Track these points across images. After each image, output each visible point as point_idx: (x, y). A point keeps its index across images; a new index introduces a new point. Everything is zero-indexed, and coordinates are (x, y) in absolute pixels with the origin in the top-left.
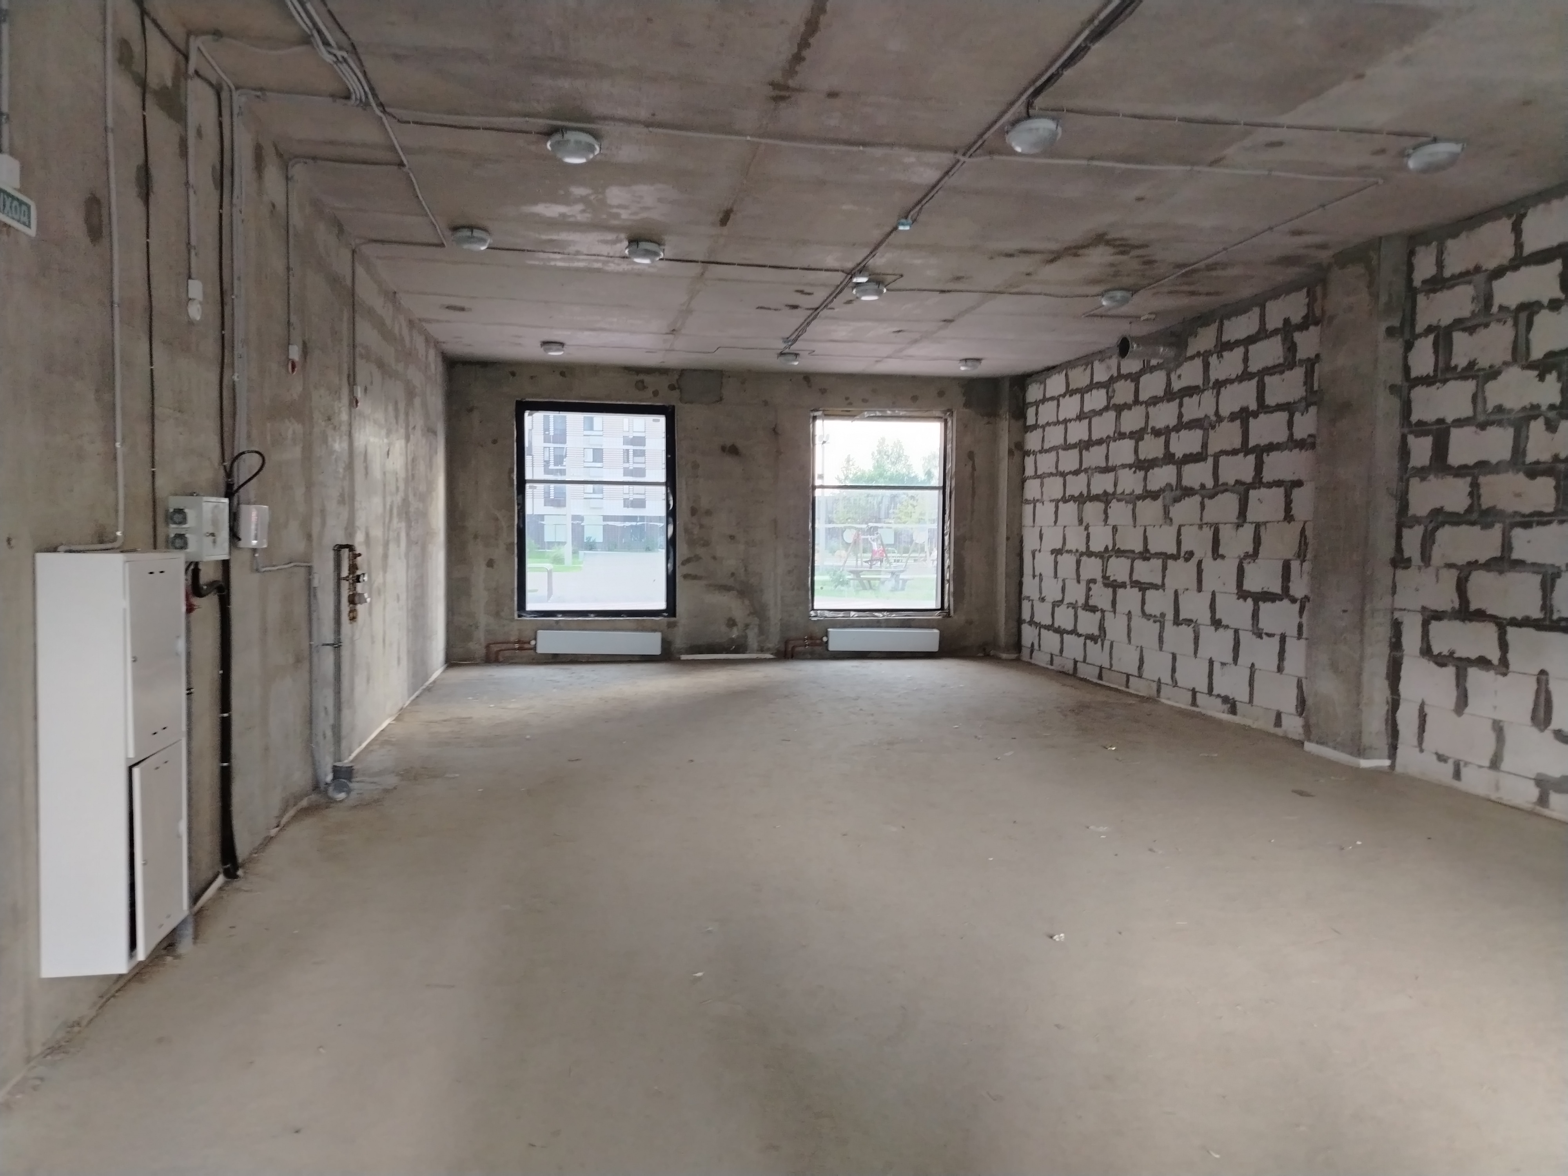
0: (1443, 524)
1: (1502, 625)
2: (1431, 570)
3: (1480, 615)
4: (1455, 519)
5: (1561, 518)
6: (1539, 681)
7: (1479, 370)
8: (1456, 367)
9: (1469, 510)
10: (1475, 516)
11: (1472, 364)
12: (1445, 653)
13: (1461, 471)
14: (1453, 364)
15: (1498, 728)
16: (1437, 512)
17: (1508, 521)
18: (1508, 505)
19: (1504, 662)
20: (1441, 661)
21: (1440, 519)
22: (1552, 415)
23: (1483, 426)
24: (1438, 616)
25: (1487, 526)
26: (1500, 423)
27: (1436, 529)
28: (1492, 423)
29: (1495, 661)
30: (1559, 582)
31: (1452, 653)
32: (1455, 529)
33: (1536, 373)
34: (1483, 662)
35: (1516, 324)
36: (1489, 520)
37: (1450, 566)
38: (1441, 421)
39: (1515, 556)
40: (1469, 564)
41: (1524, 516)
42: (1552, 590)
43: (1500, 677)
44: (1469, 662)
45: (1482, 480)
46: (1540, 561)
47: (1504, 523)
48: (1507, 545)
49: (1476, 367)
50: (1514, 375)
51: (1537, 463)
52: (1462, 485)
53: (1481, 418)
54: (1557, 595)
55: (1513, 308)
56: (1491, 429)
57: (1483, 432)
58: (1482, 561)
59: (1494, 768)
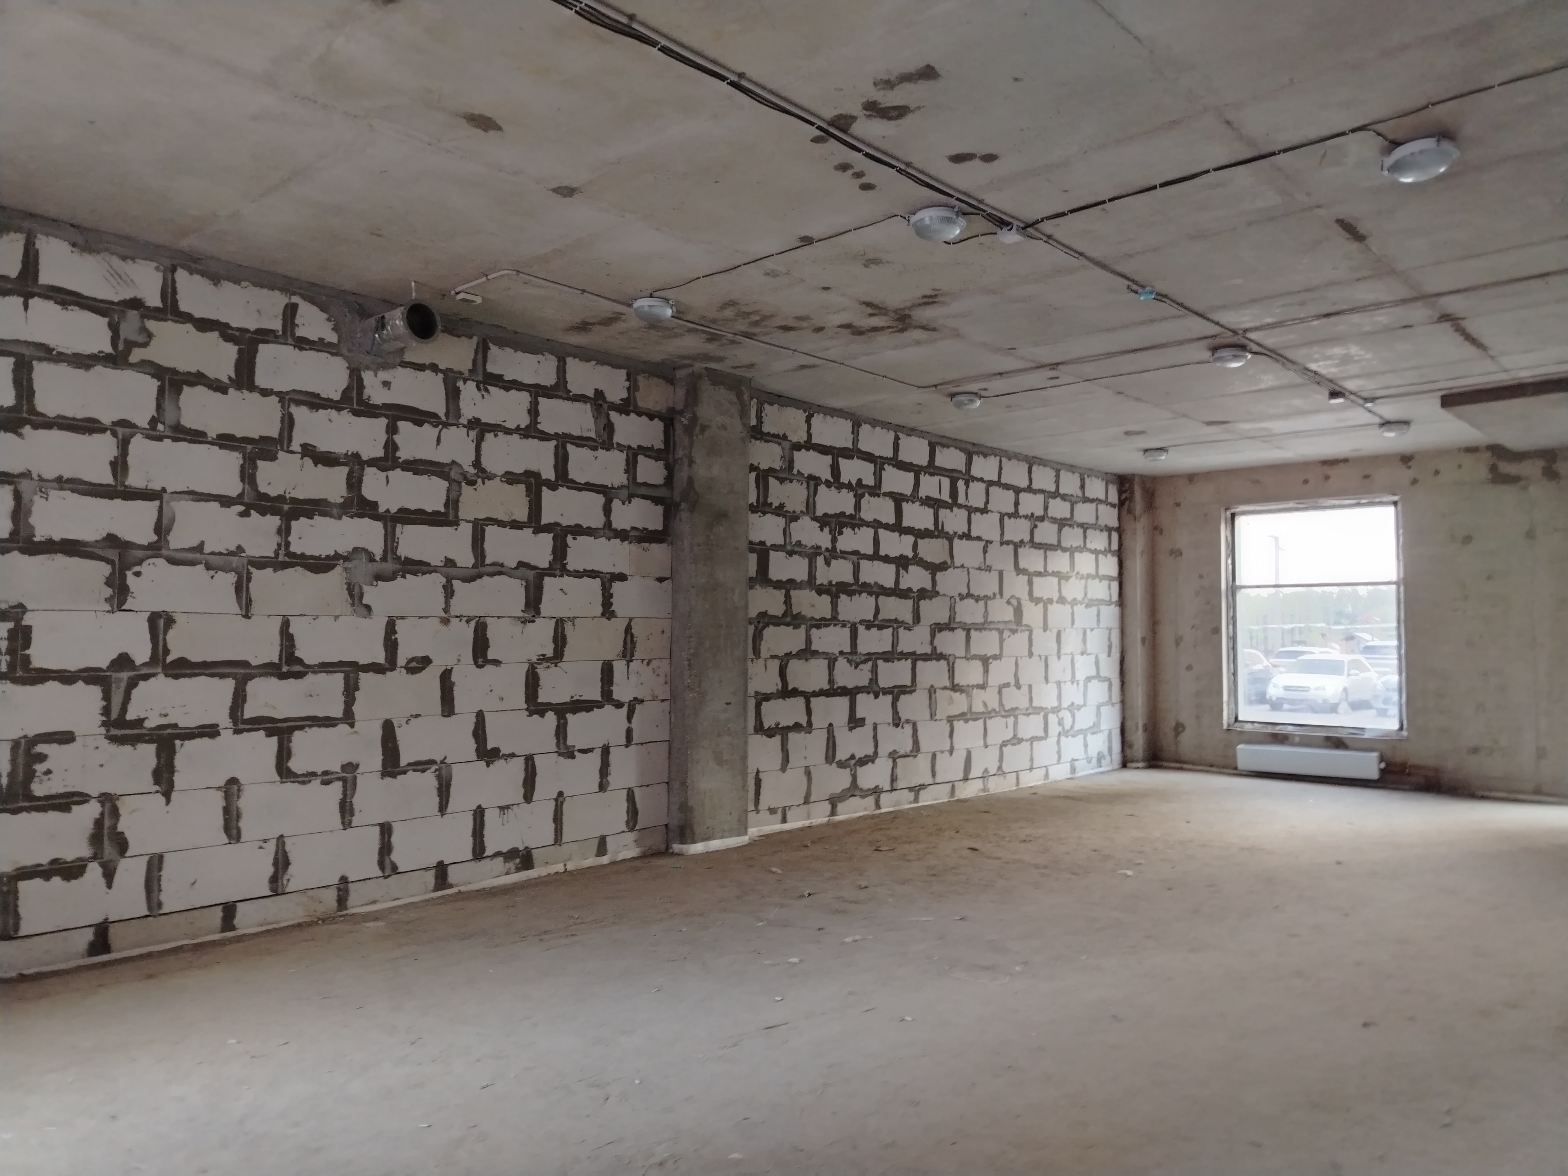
0: (767, 625)
1: (808, 696)
2: (761, 661)
3: (795, 693)
4: (776, 621)
5: (834, 622)
6: (828, 731)
7: (786, 511)
8: (771, 504)
9: (785, 615)
10: (788, 619)
11: (782, 506)
12: (773, 726)
13: (778, 585)
14: (769, 501)
15: (808, 773)
16: (763, 615)
17: (809, 623)
18: (808, 612)
19: (810, 723)
20: (770, 733)
21: (766, 620)
22: (827, 554)
23: (791, 553)
24: (767, 697)
25: (797, 627)
26: (800, 554)
27: (764, 628)
28: (796, 553)
29: (805, 725)
30: (836, 663)
31: (777, 724)
32: (777, 628)
33: (819, 525)
34: (797, 727)
35: (808, 488)
36: (798, 622)
37: (773, 657)
38: (762, 543)
39: (813, 648)
40: (786, 654)
41: (816, 620)
42: (834, 670)
43: (807, 735)
44: (788, 729)
45: (793, 593)
46: (826, 651)
47: (806, 625)
48: (809, 641)
49: (785, 509)
50: (805, 522)
51: (822, 585)
52: (780, 595)
53: (789, 548)
54: (836, 672)
55: (806, 475)
56: (795, 557)
57: (790, 558)
58: (794, 653)
59: (807, 801)
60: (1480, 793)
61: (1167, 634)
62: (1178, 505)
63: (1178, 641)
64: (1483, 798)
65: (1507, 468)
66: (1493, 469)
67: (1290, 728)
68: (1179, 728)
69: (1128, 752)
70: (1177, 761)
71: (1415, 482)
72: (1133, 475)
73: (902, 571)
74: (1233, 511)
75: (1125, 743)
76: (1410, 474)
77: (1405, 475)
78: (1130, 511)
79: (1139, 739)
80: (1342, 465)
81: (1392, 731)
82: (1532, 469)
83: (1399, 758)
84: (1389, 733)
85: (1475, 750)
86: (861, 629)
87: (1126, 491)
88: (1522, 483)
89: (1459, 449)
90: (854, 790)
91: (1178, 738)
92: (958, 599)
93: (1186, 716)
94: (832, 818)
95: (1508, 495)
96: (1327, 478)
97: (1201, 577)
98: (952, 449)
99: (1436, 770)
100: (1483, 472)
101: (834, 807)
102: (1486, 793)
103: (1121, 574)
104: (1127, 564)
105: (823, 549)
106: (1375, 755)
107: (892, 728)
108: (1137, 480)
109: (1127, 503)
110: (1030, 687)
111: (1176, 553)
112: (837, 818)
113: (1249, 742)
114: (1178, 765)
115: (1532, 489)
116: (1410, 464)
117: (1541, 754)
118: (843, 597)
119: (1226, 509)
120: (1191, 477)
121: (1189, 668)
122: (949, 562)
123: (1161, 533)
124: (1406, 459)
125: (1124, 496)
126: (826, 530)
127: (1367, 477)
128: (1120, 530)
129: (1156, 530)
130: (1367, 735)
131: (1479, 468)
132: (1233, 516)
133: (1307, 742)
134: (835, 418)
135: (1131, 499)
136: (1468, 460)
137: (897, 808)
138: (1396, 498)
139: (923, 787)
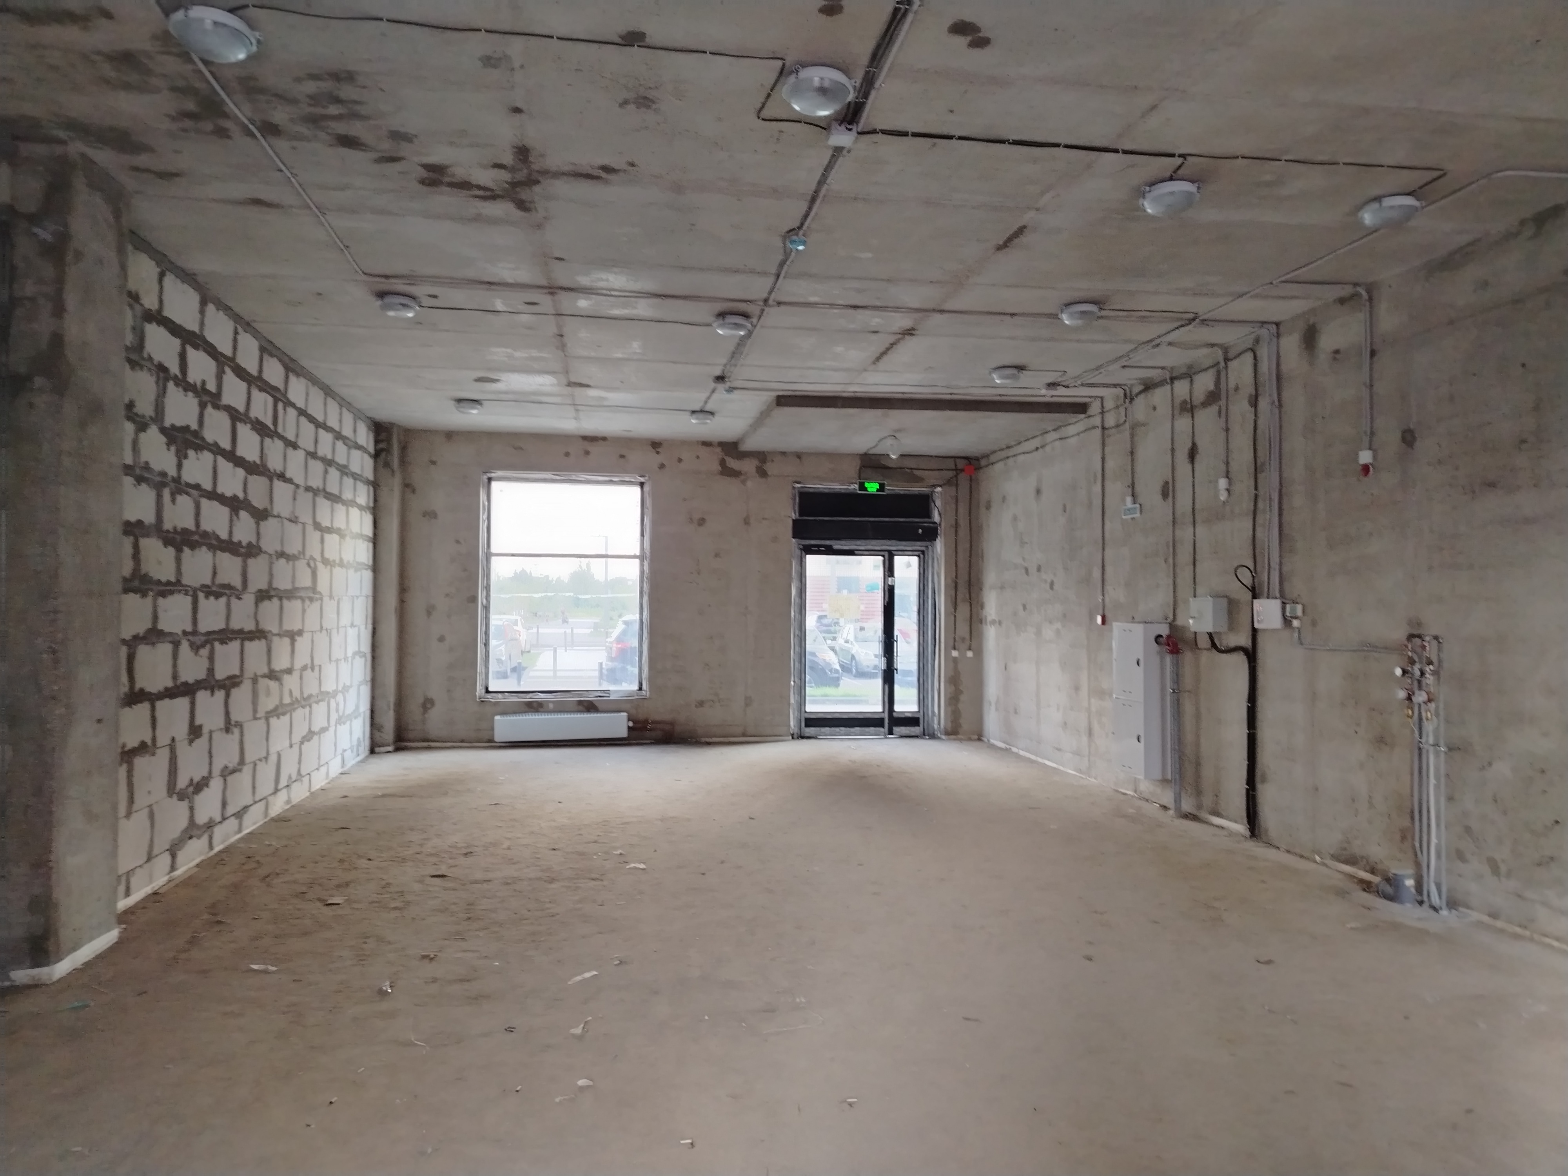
1: (153, 700)
3: (141, 695)
4: (126, 586)
5: (178, 588)
6: (171, 748)
7: (136, 414)
9: (133, 576)
10: (136, 583)
11: (132, 405)
12: (121, 748)
13: (128, 528)
15: (152, 815)
17: (156, 589)
18: (155, 573)
19: (154, 740)
22: (173, 486)
23: (139, 480)
25: (144, 594)
26: (148, 482)
28: (144, 480)
29: (150, 743)
30: (180, 648)
31: (125, 746)
33: (166, 441)
34: (143, 748)
35: (158, 382)
36: (146, 587)
37: (122, 642)
39: (159, 626)
40: (134, 637)
41: (162, 584)
42: (177, 658)
43: (152, 757)
44: (134, 752)
45: (141, 542)
46: (171, 630)
47: (154, 591)
48: (155, 616)
49: (135, 411)
50: (154, 433)
51: (168, 531)
52: (129, 544)
53: (138, 471)
54: (180, 662)
55: (155, 363)
56: (144, 486)
57: (138, 487)
58: (141, 635)
59: (149, 859)
60: (703, 740)
61: (417, 604)
62: (433, 463)
63: (429, 612)
64: (709, 744)
65: (732, 463)
66: (722, 463)
67: (542, 695)
68: (428, 704)
69: (377, 734)
70: (424, 740)
71: (662, 466)
72: (392, 424)
73: (235, 518)
74: (489, 475)
75: (374, 725)
76: (659, 459)
77: (654, 459)
78: (387, 465)
79: (388, 721)
80: (601, 442)
81: (633, 691)
82: (748, 466)
83: (641, 716)
84: (630, 694)
85: (701, 704)
86: (201, 595)
87: (382, 441)
88: (742, 477)
89: (698, 442)
90: (192, 830)
91: (426, 716)
92: (274, 557)
93: (436, 692)
94: (172, 874)
95: (731, 486)
96: (587, 453)
97: (458, 542)
98: (275, 359)
99: (672, 724)
100: (716, 467)
101: (174, 856)
102: (708, 740)
103: (375, 534)
104: (383, 523)
105: (169, 478)
106: (625, 714)
107: (224, 734)
108: (395, 430)
109: (383, 455)
110: (320, 666)
111: (430, 515)
112: (177, 873)
113: (503, 713)
114: (425, 744)
115: (749, 483)
116: (659, 450)
117: (748, 701)
118: (186, 550)
119: (485, 473)
120: (450, 435)
121: (441, 639)
122: (269, 508)
123: (414, 491)
124: (656, 445)
125: (382, 446)
126: (173, 448)
127: (622, 456)
128: (375, 485)
129: (408, 487)
130: (613, 697)
131: (711, 461)
132: (490, 480)
133: (561, 708)
134: (186, 285)
135: (388, 451)
136: (703, 451)
137: (227, 843)
138: (642, 480)
139: (246, 808)
